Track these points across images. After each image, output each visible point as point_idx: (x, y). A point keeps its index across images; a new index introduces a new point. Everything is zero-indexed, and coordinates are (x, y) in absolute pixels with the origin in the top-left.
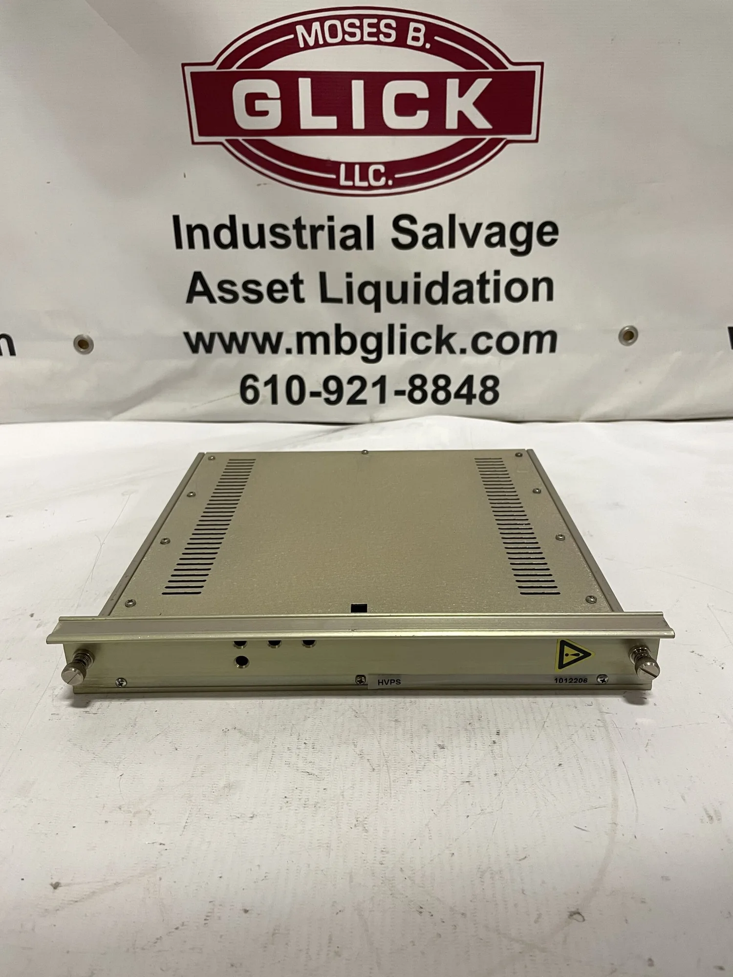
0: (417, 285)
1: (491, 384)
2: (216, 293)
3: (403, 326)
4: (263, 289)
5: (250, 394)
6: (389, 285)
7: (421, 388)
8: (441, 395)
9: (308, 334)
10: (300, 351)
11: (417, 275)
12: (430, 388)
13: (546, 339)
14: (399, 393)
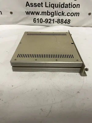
0: (60, 5)
1: (69, 21)
2: (30, 5)
3: (57, 11)
4: (37, 5)
6: (56, 4)
7: (59, 21)
8: (62, 22)
9: (43, 12)
10: (42, 15)
11: (60, 3)
12: (60, 21)
13: (78, 14)
14: (56, 22)
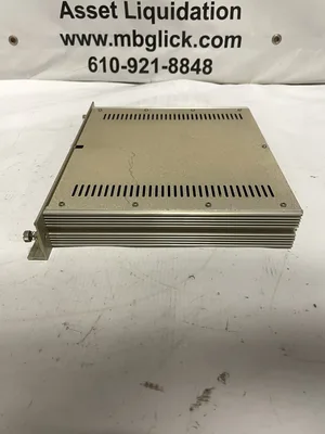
0: (173, 9)
1: (209, 63)
2: (75, 13)
3: (166, 32)
4: (97, 11)
5: (93, 67)
6: (159, 8)
7: (175, 65)
8: (184, 69)
9: (120, 35)
10: (116, 44)
11: (173, 3)
12: (179, 65)
13: (236, 40)
14: (164, 68)
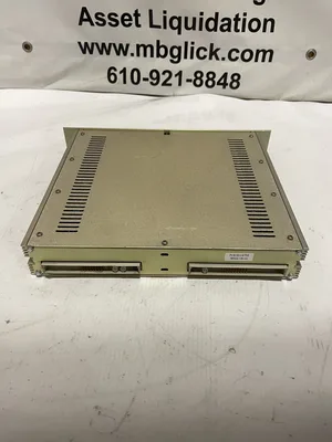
0: (201, 19)
1: (236, 78)
2: (94, 20)
4: (119, 19)
5: (112, 78)
6: (186, 19)
7: (200, 78)
8: (210, 83)
9: (143, 45)
10: (138, 55)
11: (202, 14)
12: (204, 79)
13: (267, 54)
14: (189, 81)
